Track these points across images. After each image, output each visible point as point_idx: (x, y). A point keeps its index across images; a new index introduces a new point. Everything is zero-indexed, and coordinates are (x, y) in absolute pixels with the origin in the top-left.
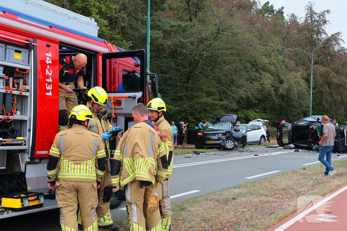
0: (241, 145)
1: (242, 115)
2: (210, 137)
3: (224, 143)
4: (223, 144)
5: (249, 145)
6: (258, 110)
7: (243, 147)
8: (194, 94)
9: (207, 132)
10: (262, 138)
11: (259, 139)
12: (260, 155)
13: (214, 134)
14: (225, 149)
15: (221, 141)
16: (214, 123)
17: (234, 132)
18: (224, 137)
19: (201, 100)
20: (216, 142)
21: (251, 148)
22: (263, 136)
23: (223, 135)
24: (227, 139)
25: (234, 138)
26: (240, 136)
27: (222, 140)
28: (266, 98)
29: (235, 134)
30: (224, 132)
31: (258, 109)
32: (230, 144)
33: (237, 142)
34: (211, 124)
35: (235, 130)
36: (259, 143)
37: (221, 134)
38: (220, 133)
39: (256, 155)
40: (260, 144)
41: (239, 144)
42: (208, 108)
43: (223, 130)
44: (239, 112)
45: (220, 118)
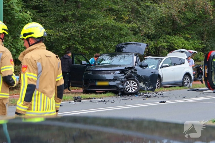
0: (150, 88)
1: (164, 44)
2: (104, 75)
3: (123, 85)
4: (121, 86)
5: (165, 87)
6: (188, 36)
7: (153, 90)
8: (86, 12)
9: (101, 69)
10: (187, 77)
11: (181, 79)
12: (168, 102)
13: (108, 72)
14: (124, 93)
15: (119, 82)
16: (112, 55)
17: (139, 68)
18: (122, 77)
19: (96, 22)
20: (112, 83)
21: (166, 92)
22: (187, 74)
23: (121, 73)
24: (128, 78)
25: (138, 77)
26: (149, 74)
27: (119, 80)
28: (200, 17)
29: (141, 72)
30: (123, 68)
31: (189, 34)
32: (131, 87)
33: (144, 83)
34: (107, 57)
35: (141, 66)
36: (182, 84)
37: (118, 72)
38: (117, 70)
39: (161, 102)
40: (183, 86)
41: (146, 85)
42: (108, 33)
43: (121, 66)
44: (160, 39)
45: (122, 47)
